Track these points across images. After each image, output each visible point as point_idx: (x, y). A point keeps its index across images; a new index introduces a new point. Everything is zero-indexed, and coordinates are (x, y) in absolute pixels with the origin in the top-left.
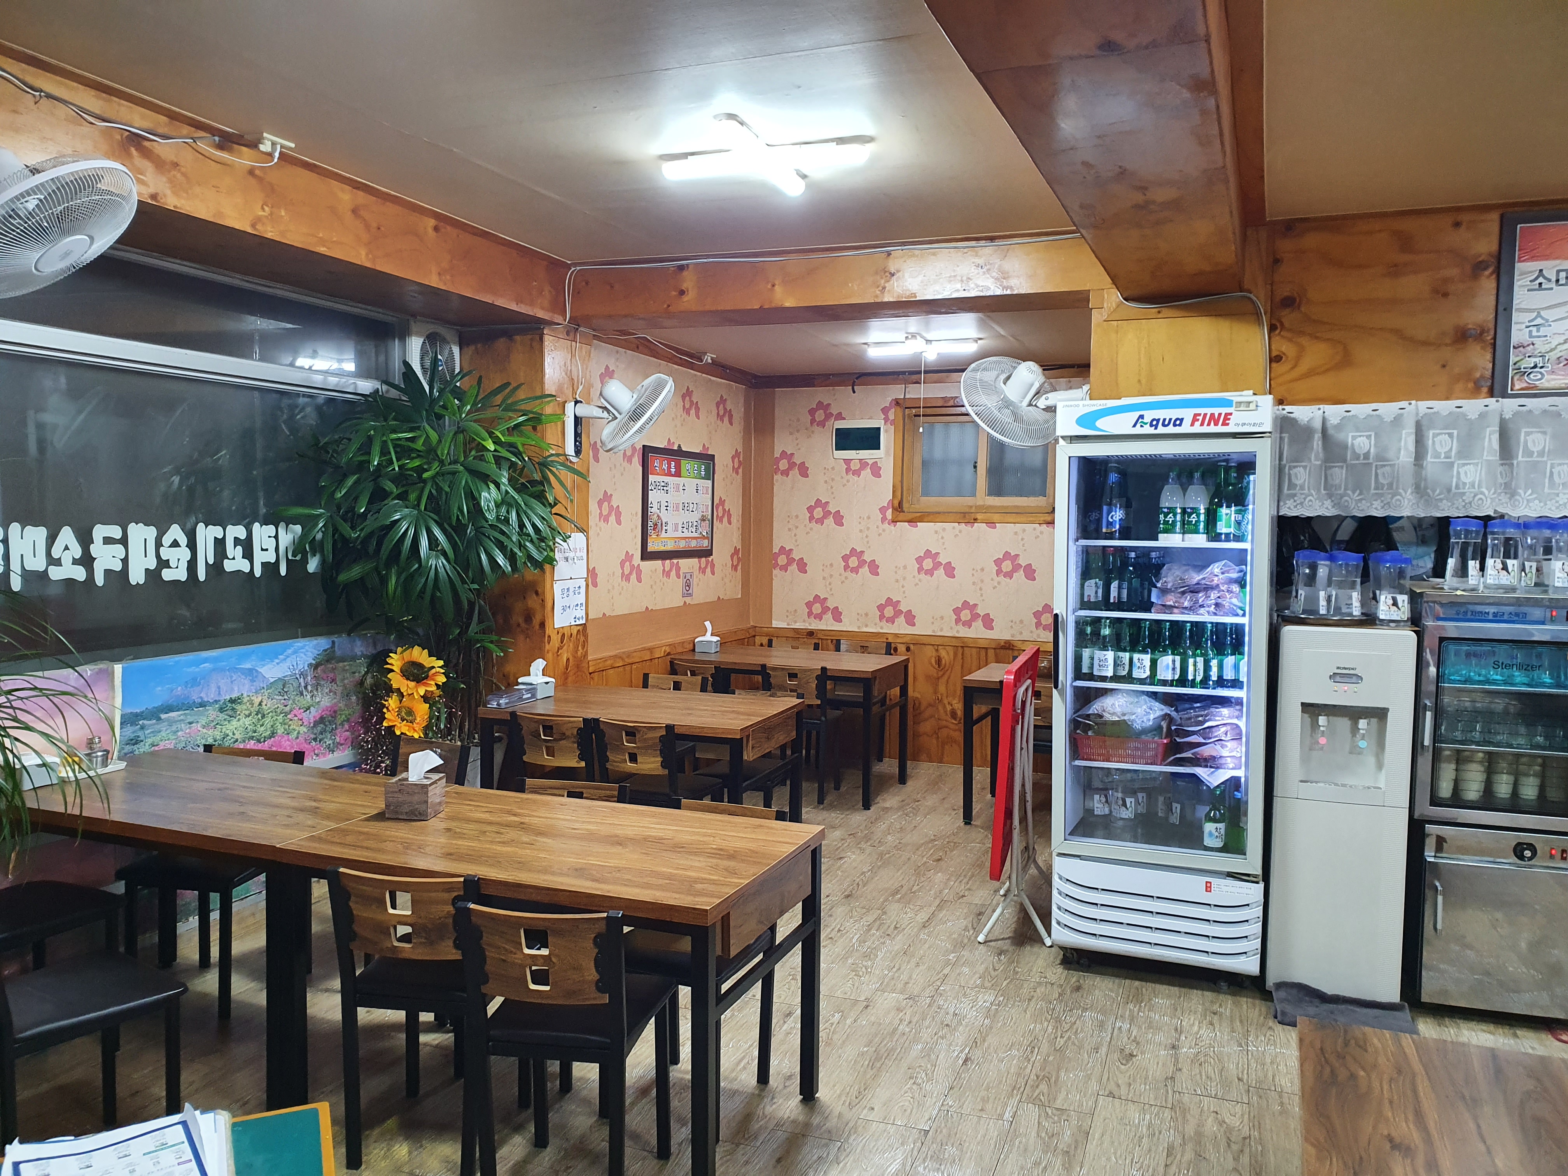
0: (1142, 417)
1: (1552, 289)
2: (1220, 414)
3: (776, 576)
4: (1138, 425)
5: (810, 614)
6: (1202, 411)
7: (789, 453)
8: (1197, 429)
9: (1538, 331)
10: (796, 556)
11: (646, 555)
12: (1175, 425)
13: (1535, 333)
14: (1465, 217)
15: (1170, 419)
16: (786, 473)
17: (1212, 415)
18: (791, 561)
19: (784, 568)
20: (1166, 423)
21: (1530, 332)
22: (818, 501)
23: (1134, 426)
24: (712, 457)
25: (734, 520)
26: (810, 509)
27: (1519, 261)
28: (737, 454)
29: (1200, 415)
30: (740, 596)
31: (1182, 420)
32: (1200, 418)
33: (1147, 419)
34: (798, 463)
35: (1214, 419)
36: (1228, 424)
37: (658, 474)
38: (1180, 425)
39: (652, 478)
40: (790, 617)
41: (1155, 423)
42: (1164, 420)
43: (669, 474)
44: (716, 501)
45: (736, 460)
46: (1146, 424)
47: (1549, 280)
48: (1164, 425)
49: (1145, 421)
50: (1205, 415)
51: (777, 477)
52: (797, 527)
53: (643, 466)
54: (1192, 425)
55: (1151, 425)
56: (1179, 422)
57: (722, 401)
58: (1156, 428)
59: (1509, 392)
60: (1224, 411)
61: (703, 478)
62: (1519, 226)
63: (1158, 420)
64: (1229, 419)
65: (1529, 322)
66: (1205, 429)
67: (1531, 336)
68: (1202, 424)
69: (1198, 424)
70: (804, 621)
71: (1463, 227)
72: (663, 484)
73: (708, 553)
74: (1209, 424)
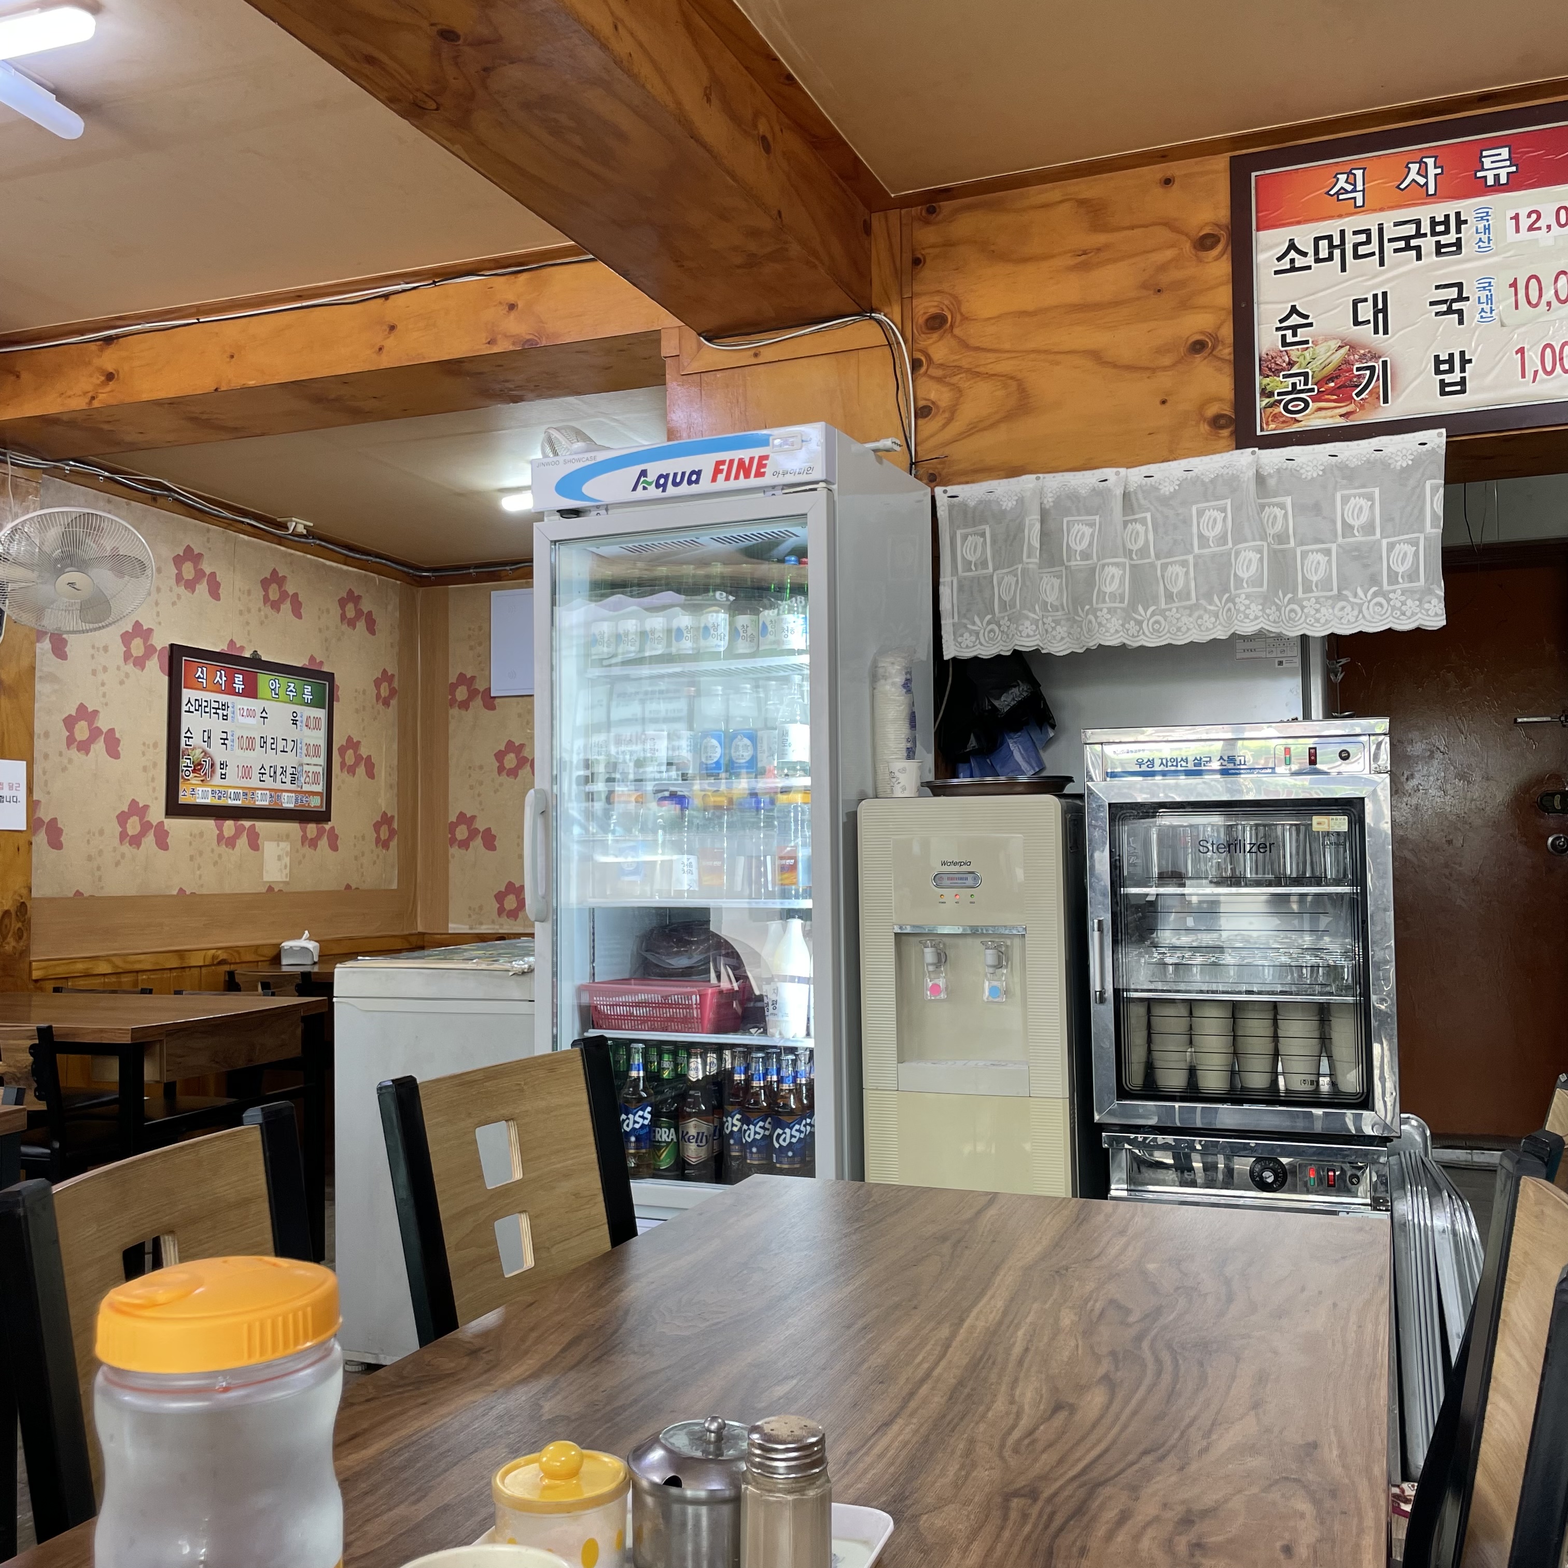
0: (644, 473)
1: (1309, 268)
2: (752, 459)
3: (453, 857)
4: (640, 487)
5: (501, 911)
6: (726, 456)
7: (468, 676)
8: (721, 484)
9: (1295, 335)
10: (481, 825)
11: (175, 808)
12: (690, 482)
13: (1290, 339)
14: (1175, 168)
15: (683, 474)
16: (464, 705)
17: (741, 462)
18: (473, 833)
19: (464, 844)
20: (678, 480)
21: (1284, 337)
22: (510, 744)
23: (634, 489)
24: (330, 677)
25: (382, 772)
26: (500, 756)
27: (1258, 230)
28: (386, 677)
29: (723, 463)
30: (394, 886)
31: (698, 473)
32: (725, 467)
33: (652, 477)
34: (481, 689)
35: (744, 468)
36: (763, 474)
37: (204, 689)
38: (697, 482)
39: (187, 694)
40: (473, 917)
41: (662, 481)
42: (675, 475)
43: (231, 691)
44: (339, 740)
45: (385, 685)
46: (650, 484)
47: (1304, 254)
48: (675, 484)
49: (649, 479)
50: (732, 461)
51: (454, 712)
52: (481, 783)
53: (170, 675)
54: (714, 479)
55: (658, 486)
56: (695, 477)
57: (352, 598)
58: (664, 491)
59: (1259, 433)
60: (757, 452)
61: (307, 704)
62: (1254, 174)
63: (666, 477)
64: (765, 466)
65: (1281, 321)
66: (733, 484)
67: (1284, 343)
68: (727, 478)
69: (721, 477)
70: (493, 922)
71: (1175, 186)
72: (216, 705)
73: (322, 816)
74: (737, 477)
